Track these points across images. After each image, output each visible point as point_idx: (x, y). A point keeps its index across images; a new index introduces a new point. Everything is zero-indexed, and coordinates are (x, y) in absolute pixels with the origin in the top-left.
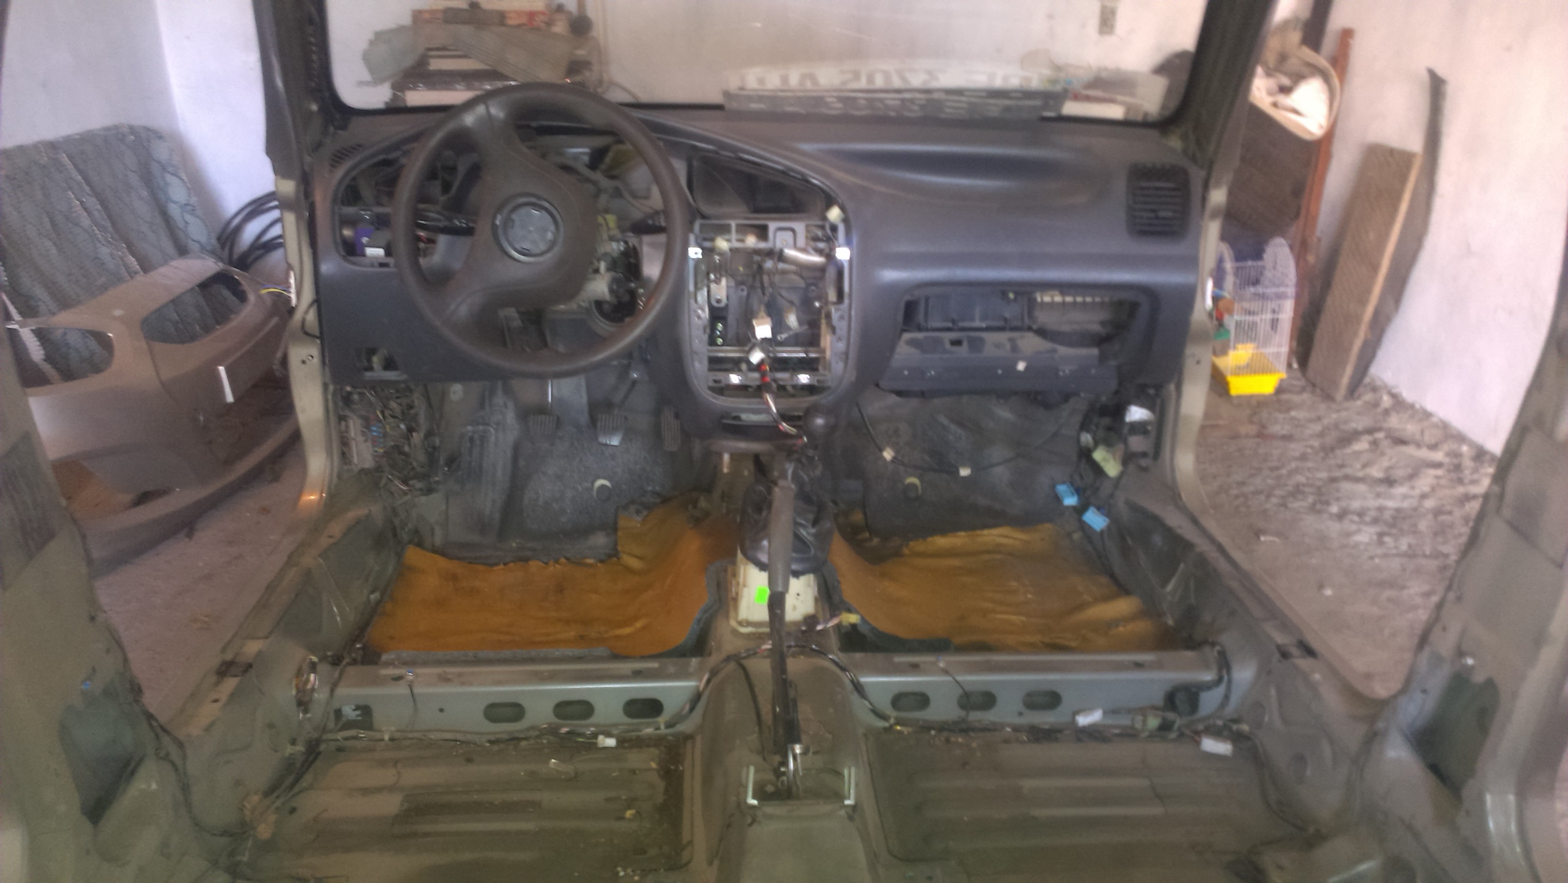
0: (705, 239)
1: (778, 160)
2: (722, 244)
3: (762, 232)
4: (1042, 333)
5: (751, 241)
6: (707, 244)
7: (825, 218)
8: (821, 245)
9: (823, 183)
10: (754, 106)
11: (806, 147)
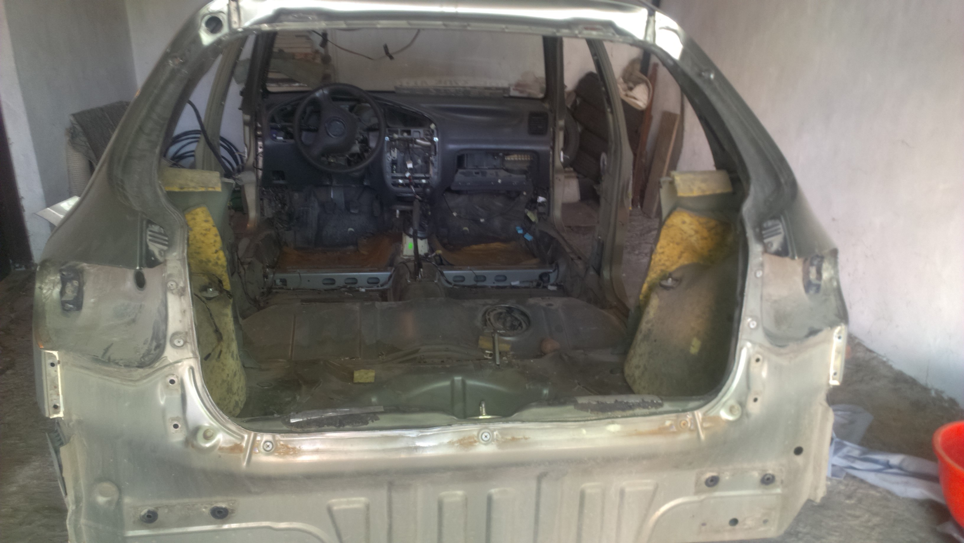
0: (390, 135)
1: (414, 109)
2: (396, 136)
3: (409, 132)
4: (507, 170)
5: (405, 135)
6: (391, 136)
7: (430, 128)
8: (429, 137)
9: (428, 116)
10: (406, 92)
11: (424, 105)
